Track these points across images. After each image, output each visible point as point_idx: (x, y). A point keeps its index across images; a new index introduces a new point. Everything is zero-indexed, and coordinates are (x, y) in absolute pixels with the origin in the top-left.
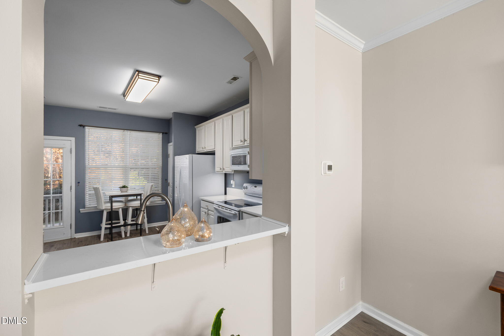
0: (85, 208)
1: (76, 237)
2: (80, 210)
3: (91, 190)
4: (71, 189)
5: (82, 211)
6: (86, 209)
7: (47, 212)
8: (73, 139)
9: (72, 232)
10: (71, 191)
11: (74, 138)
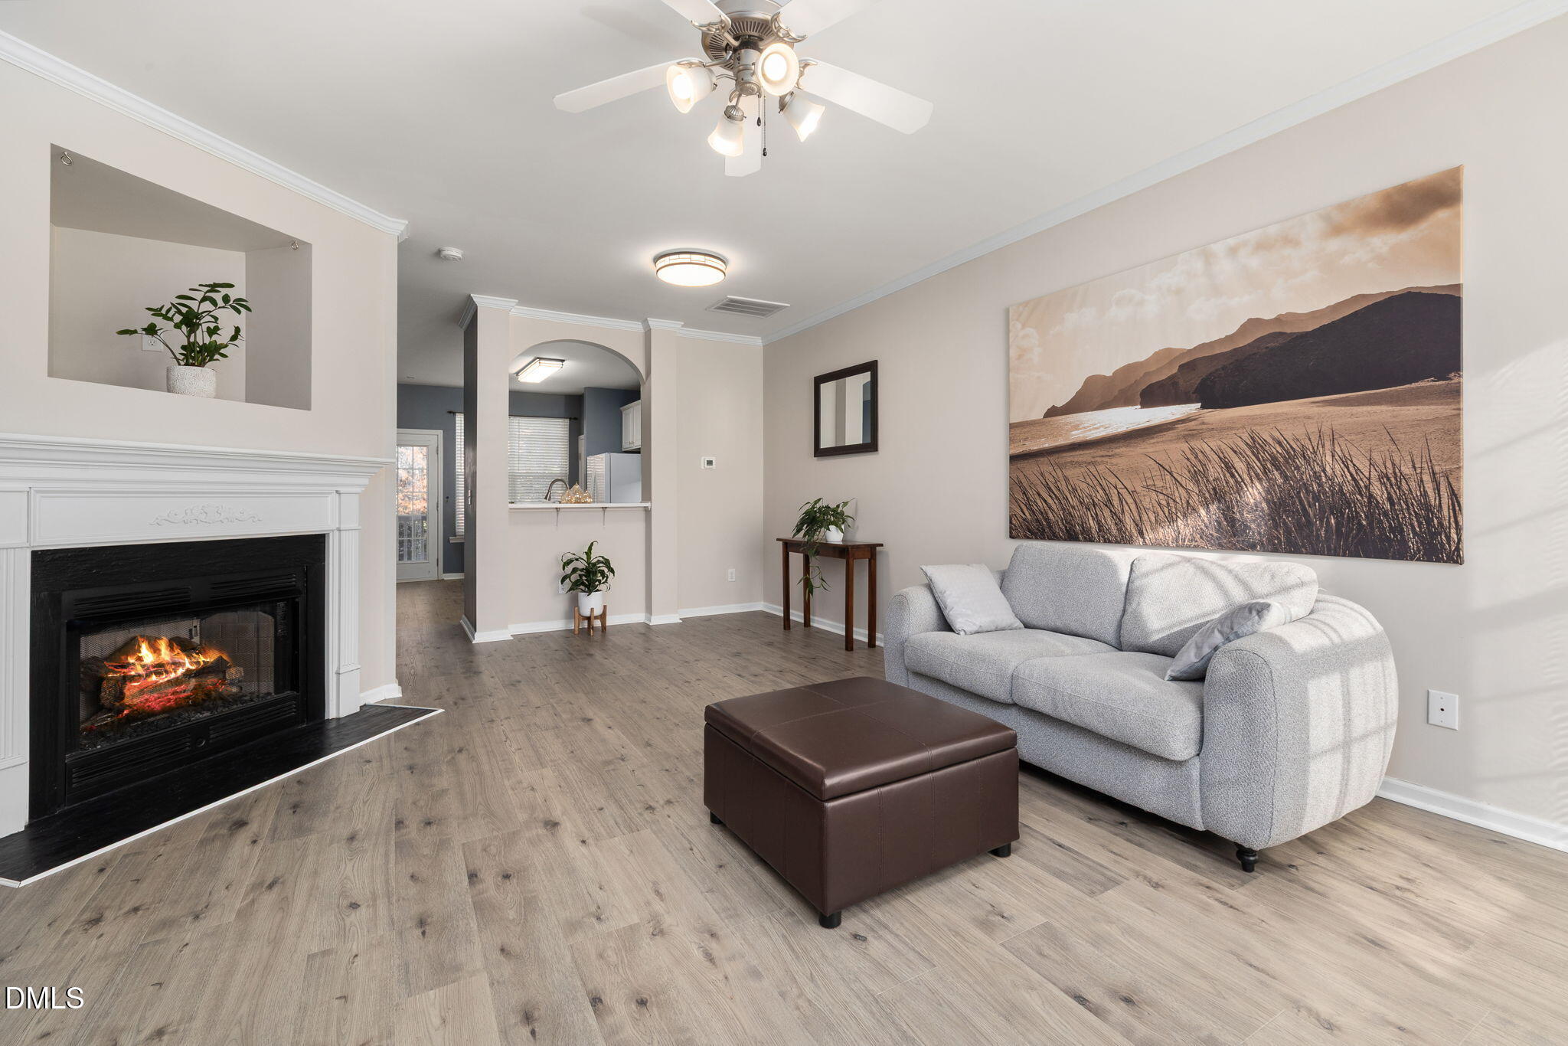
7: (406, 538)
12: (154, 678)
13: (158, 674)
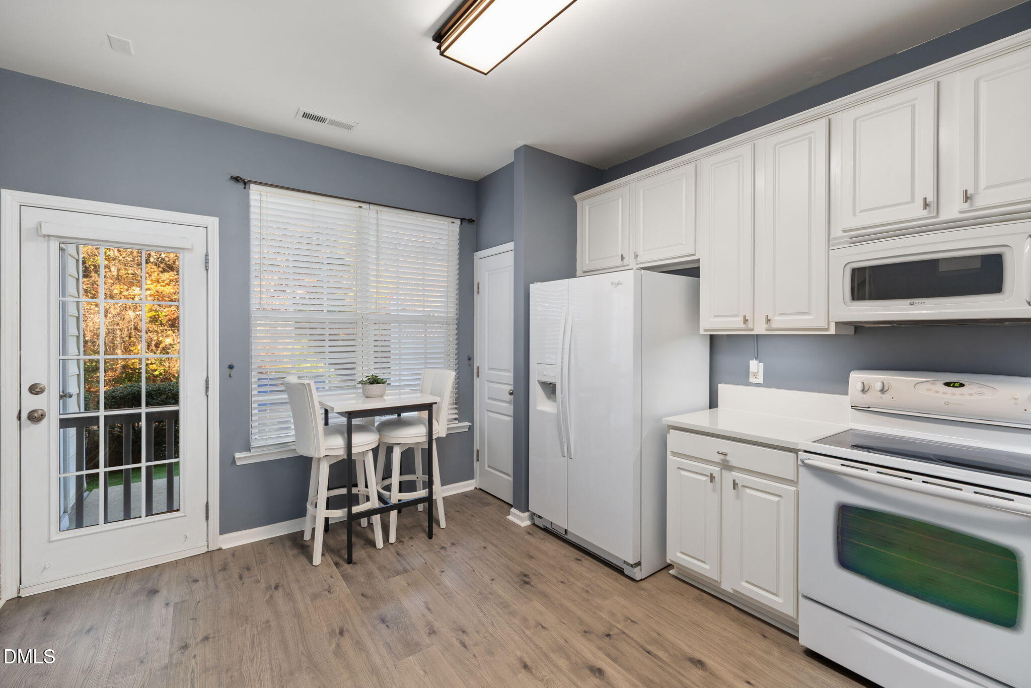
0: (252, 450)
1: (224, 547)
2: (237, 455)
3: (267, 392)
4: (207, 388)
5: (242, 458)
6: (254, 452)
8: (213, 222)
9: (209, 530)
10: (208, 395)
11: (218, 219)
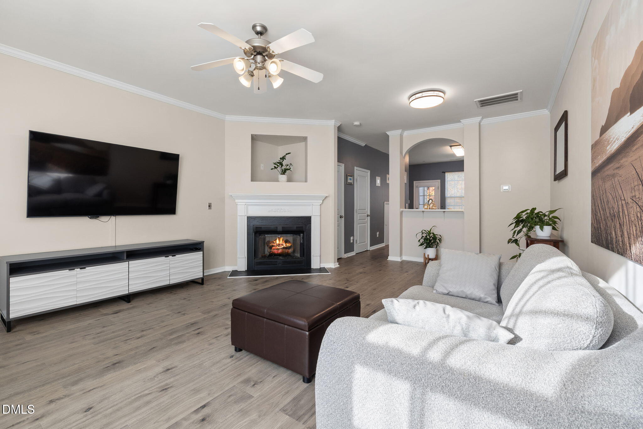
8: (439, 181)
12: (277, 247)
13: (278, 246)
